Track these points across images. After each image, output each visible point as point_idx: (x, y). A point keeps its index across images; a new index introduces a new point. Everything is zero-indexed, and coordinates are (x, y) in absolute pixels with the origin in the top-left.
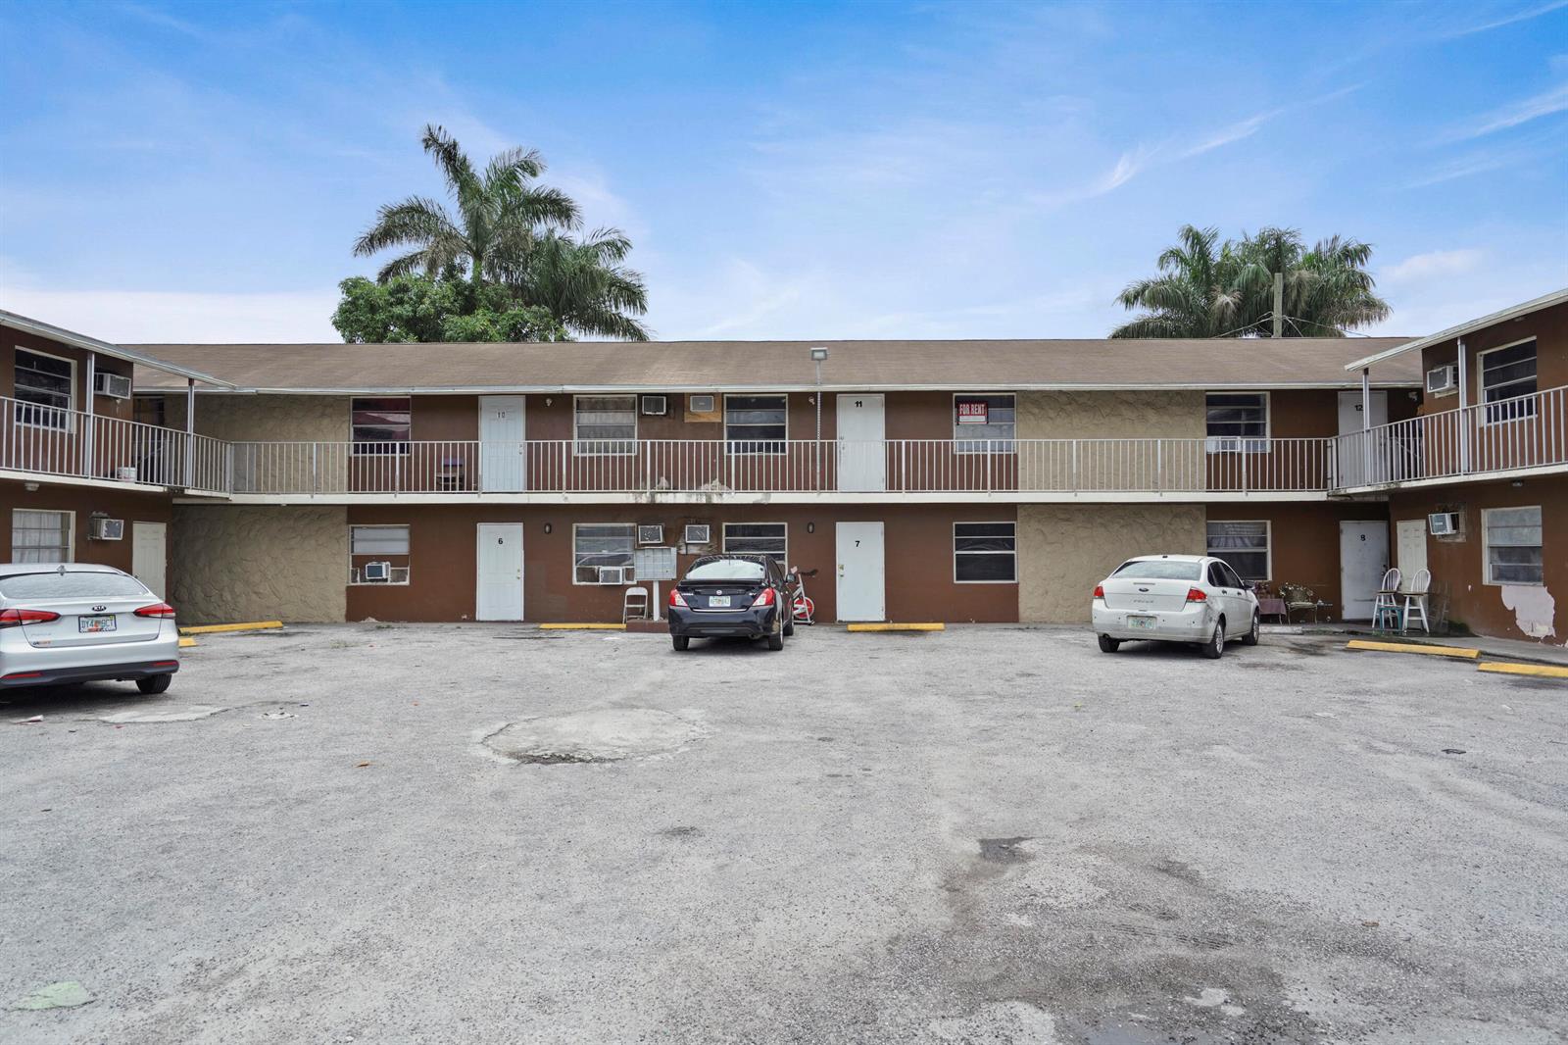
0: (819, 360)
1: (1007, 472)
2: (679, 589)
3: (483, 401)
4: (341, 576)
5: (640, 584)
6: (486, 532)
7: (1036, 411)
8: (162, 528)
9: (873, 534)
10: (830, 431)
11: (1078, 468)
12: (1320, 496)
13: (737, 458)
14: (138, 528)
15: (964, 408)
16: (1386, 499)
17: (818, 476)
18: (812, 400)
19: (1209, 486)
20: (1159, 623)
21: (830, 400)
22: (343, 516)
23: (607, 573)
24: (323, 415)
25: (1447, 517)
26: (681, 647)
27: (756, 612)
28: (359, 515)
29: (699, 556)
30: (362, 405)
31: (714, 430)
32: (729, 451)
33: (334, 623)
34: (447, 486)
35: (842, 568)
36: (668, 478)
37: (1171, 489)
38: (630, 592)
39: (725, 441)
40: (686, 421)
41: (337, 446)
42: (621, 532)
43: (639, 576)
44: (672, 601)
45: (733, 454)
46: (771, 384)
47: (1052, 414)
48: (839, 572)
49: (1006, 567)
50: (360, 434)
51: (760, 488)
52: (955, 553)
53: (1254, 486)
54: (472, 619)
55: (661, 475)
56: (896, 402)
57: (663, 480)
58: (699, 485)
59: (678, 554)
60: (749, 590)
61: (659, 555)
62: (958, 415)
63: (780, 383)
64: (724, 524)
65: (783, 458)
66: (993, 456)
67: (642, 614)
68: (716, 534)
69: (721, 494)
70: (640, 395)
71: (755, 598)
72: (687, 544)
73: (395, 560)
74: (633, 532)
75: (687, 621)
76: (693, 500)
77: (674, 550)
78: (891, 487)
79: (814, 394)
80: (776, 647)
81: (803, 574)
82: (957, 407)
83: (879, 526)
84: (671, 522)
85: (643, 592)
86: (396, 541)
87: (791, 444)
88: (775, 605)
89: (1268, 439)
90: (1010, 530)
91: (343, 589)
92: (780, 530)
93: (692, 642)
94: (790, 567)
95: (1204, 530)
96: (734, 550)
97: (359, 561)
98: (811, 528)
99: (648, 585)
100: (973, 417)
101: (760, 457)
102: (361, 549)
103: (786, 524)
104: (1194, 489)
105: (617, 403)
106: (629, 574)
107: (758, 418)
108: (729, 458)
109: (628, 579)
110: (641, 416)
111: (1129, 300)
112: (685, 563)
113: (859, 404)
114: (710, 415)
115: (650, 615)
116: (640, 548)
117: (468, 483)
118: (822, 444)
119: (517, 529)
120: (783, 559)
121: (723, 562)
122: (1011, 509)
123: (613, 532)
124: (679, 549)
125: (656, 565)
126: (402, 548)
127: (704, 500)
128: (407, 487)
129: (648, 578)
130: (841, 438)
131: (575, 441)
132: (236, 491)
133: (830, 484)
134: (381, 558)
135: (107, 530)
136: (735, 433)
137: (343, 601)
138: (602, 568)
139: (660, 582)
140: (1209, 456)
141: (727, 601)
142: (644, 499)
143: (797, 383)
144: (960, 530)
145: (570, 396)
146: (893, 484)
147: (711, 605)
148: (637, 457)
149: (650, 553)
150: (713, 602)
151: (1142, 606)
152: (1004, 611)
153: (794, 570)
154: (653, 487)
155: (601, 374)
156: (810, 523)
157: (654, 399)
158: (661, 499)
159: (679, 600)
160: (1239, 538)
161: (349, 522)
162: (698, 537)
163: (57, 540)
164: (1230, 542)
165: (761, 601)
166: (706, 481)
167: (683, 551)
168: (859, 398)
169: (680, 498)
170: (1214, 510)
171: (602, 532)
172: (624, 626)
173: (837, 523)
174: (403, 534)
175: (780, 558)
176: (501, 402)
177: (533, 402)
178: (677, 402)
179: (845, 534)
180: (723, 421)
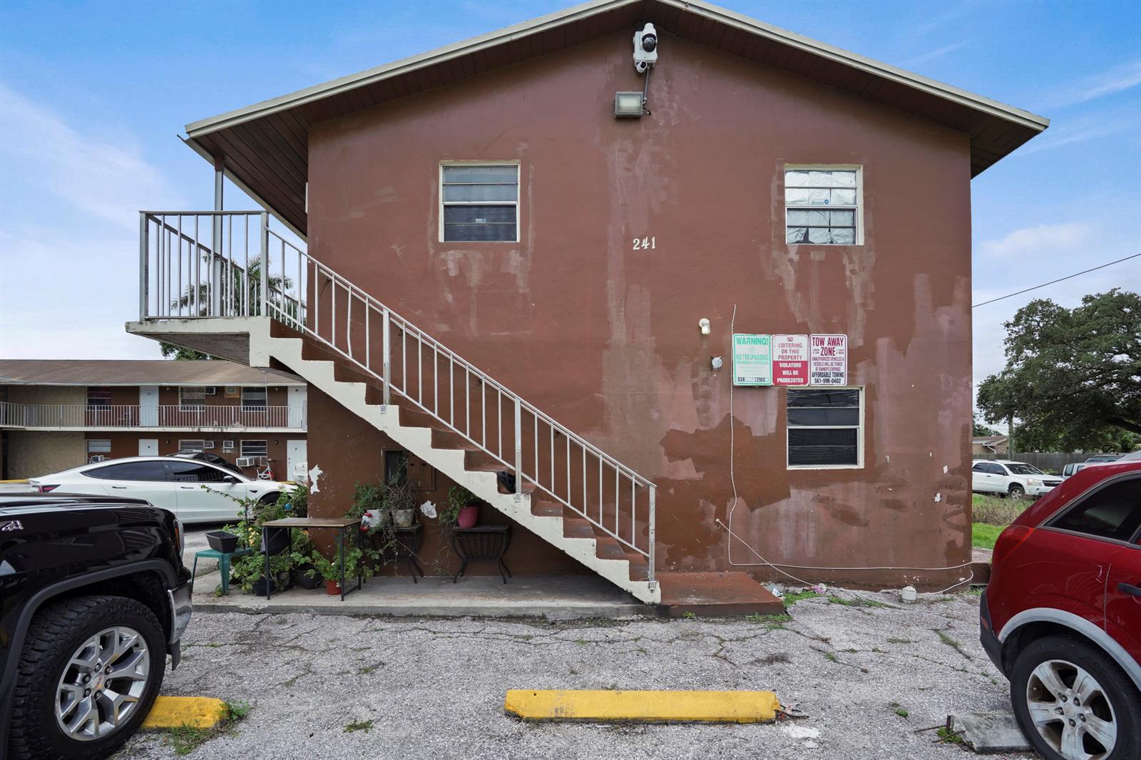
3: (142, 390)
4: (82, 460)
6: (141, 441)
9: (303, 445)
10: (285, 402)
13: (247, 413)
17: (280, 421)
18: (277, 389)
21: (284, 390)
22: (83, 436)
24: (74, 393)
28: (89, 435)
30: (90, 388)
31: (235, 402)
32: (244, 410)
34: (124, 424)
35: (290, 458)
39: (242, 407)
40: (226, 397)
41: (78, 407)
42: (197, 443)
48: (288, 461)
50: (91, 402)
63: (264, 382)
64: (241, 441)
68: (237, 445)
72: (224, 448)
73: (104, 454)
74: (203, 443)
76: (216, 431)
79: (278, 387)
81: (272, 461)
83: (304, 442)
84: (218, 440)
86: (105, 446)
87: (269, 408)
92: (264, 443)
97: (90, 455)
101: (256, 413)
102: (92, 450)
103: (267, 441)
105: (198, 390)
107: (257, 397)
108: (244, 413)
113: (297, 390)
114: (235, 395)
117: (136, 422)
118: (282, 408)
119: (156, 442)
126: (108, 449)
127: (220, 431)
130: (290, 405)
131: (180, 406)
132: (29, 425)
133: (285, 425)
134: (98, 453)
136: (246, 402)
143: (270, 383)
145: (177, 387)
155: (194, 376)
156: (278, 441)
157: (209, 389)
161: (86, 438)
162: (228, 445)
167: (222, 452)
171: (192, 443)
173: (288, 441)
174: (109, 444)
175: (265, 454)
176: (149, 390)
177: (162, 390)
178: (220, 390)
179: (291, 444)
180: (240, 398)
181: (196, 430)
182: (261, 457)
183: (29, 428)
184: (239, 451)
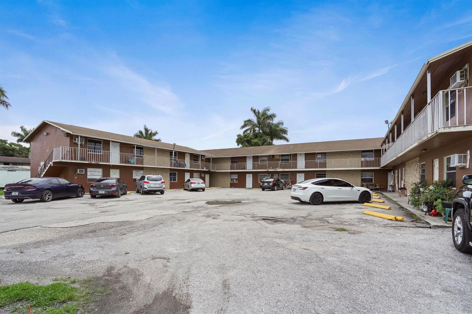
0: (291, 149)
1: (324, 165)
3: (247, 157)
4: (229, 181)
6: (247, 175)
7: (330, 155)
8: (209, 175)
9: (302, 175)
10: (296, 159)
12: (378, 168)
14: (206, 175)
15: (318, 155)
17: (294, 166)
18: (293, 155)
19: (362, 167)
21: (295, 155)
22: (230, 173)
24: (227, 159)
25: (393, 171)
28: (232, 173)
30: (232, 158)
31: (278, 160)
33: (228, 188)
34: (242, 169)
36: (272, 167)
37: (353, 167)
39: (280, 161)
40: (275, 158)
41: (228, 164)
42: (266, 175)
45: (281, 163)
47: (333, 155)
48: (297, 181)
50: (232, 162)
54: (245, 188)
56: (306, 155)
58: (276, 168)
62: (317, 156)
65: (289, 164)
66: (322, 162)
68: (279, 175)
69: (279, 169)
70: (268, 155)
72: (274, 177)
73: (236, 179)
76: (273, 170)
78: (305, 168)
83: (304, 174)
84: (272, 174)
86: (236, 177)
87: (290, 162)
89: (374, 158)
90: (325, 174)
91: (230, 183)
92: (288, 175)
95: (360, 174)
96: (281, 178)
97: (232, 179)
100: (319, 156)
101: (285, 164)
102: (232, 178)
104: (359, 167)
105: (265, 156)
107: (286, 158)
110: (268, 158)
113: (301, 155)
114: (278, 158)
116: (268, 177)
117: (245, 168)
118: (295, 162)
119: (251, 175)
122: (325, 171)
123: (264, 175)
126: (237, 178)
127: (275, 170)
128: (237, 169)
130: (298, 161)
131: (260, 162)
132: (217, 170)
133: (296, 168)
134: (234, 179)
135: (203, 175)
136: (282, 160)
137: (230, 185)
140: (362, 161)
144: (317, 175)
145: (258, 156)
148: (268, 164)
155: (263, 152)
156: (293, 174)
157: (270, 156)
158: (269, 170)
160: (368, 176)
161: (230, 174)
162: (276, 176)
163: (198, 176)
164: (366, 176)
170: (362, 171)
173: (297, 174)
174: (237, 176)
175: (288, 179)
176: (249, 157)
177: (254, 157)
178: (273, 156)
180: (280, 159)
181: (267, 170)
182: (287, 180)
183: (217, 171)
184: (279, 177)
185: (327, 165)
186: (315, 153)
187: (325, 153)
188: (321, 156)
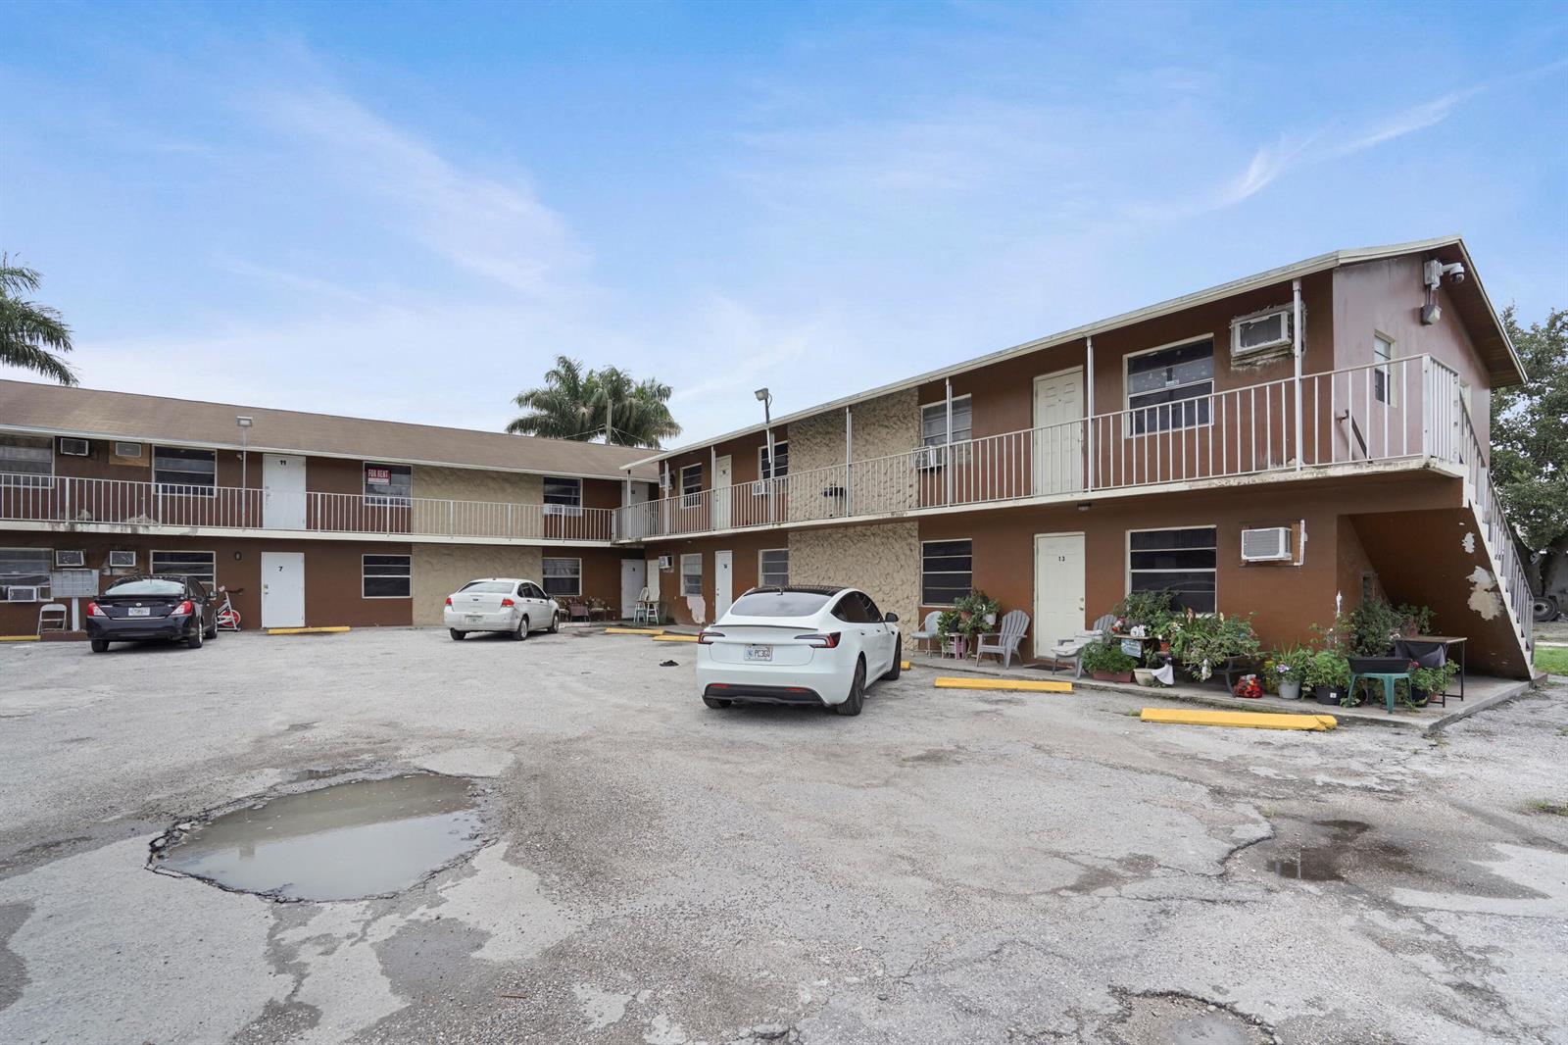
0: (246, 426)
1: (403, 521)
2: (98, 603)
5: (57, 601)
7: (427, 478)
9: (296, 562)
10: (256, 481)
11: (454, 519)
12: (607, 544)
13: (164, 498)
15: (372, 473)
16: (642, 547)
17: (244, 516)
18: (240, 456)
19: (546, 536)
20: (484, 620)
21: (256, 459)
23: (16, 592)
25: (666, 558)
26: (101, 648)
27: (176, 619)
29: (121, 577)
31: (142, 473)
32: (157, 491)
35: (266, 587)
36: (90, 510)
37: (517, 537)
38: (45, 608)
39: (153, 483)
40: (111, 463)
42: (36, 556)
43: (56, 592)
44: (91, 612)
45: (160, 494)
46: (201, 440)
47: (439, 482)
48: (263, 589)
49: (404, 587)
51: (188, 523)
52: (363, 576)
53: (568, 537)
55: (81, 507)
56: (314, 464)
57: (85, 512)
58: (124, 518)
59: (101, 576)
60: (170, 602)
61: (80, 576)
62: (367, 477)
63: (208, 441)
64: (152, 551)
65: (210, 500)
66: (391, 508)
67: (61, 626)
68: (143, 559)
69: (147, 527)
70: (58, 438)
71: (174, 608)
72: (112, 568)
74: (50, 557)
75: (106, 628)
76: (117, 530)
77: (96, 572)
78: (308, 527)
79: (241, 452)
80: (194, 645)
81: (230, 592)
82: (366, 471)
83: (301, 556)
84: (96, 550)
85: (62, 608)
87: (219, 490)
88: (194, 613)
89: (581, 507)
90: (407, 561)
92: (209, 558)
93: (112, 645)
94: (218, 586)
95: (541, 563)
96: (160, 572)
98: (238, 556)
99: (68, 602)
100: (379, 480)
101: (188, 499)
103: (214, 553)
104: (536, 537)
105: (33, 442)
106: (45, 593)
107: (189, 467)
108: (156, 497)
109: (43, 597)
110: (59, 455)
111: (523, 401)
112: (106, 582)
113: (283, 462)
114: (137, 460)
115: (70, 627)
116: (59, 569)
118: (248, 493)
120: (212, 580)
121: (146, 582)
122: (408, 546)
123: (25, 555)
124: (103, 570)
125: (75, 584)
127: (129, 531)
129: (66, 595)
130: (267, 488)
133: (257, 521)
136: (164, 477)
138: (11, 587)
139: (80, 599)
140: (546, 516)
141: (147, 611)
142: (62, 528)
143: (224, 442)
144: (367, 560)
146: (311, 525)
147: (130, 614)
148: (54, 492)
149: (69, 574)
150: (132, 612)
151: (476, 609)
152: (401, 617)
153: (222, 589)
154: (72, 517)
156: (239, 553)
157: (77, 443)
158: (79, 528)
159: (97, 611)
160: (563, 570)
162: (121, 562)
164: (558, 572)
165: (180, 611)
166: (132, 515)
167: (108, 573)
168: (284, 460)
169: (104, 528)
170: (548, 551)
171: (12, 555)
172: (38, 637)
173: (263, 553)
178: (100, 447)
179: (269, 561)
180: (151, 466)
184: (147, 572)
185: (416, 522)
186: (361, 461)
187: (405, 470)
188: (387, 481)
